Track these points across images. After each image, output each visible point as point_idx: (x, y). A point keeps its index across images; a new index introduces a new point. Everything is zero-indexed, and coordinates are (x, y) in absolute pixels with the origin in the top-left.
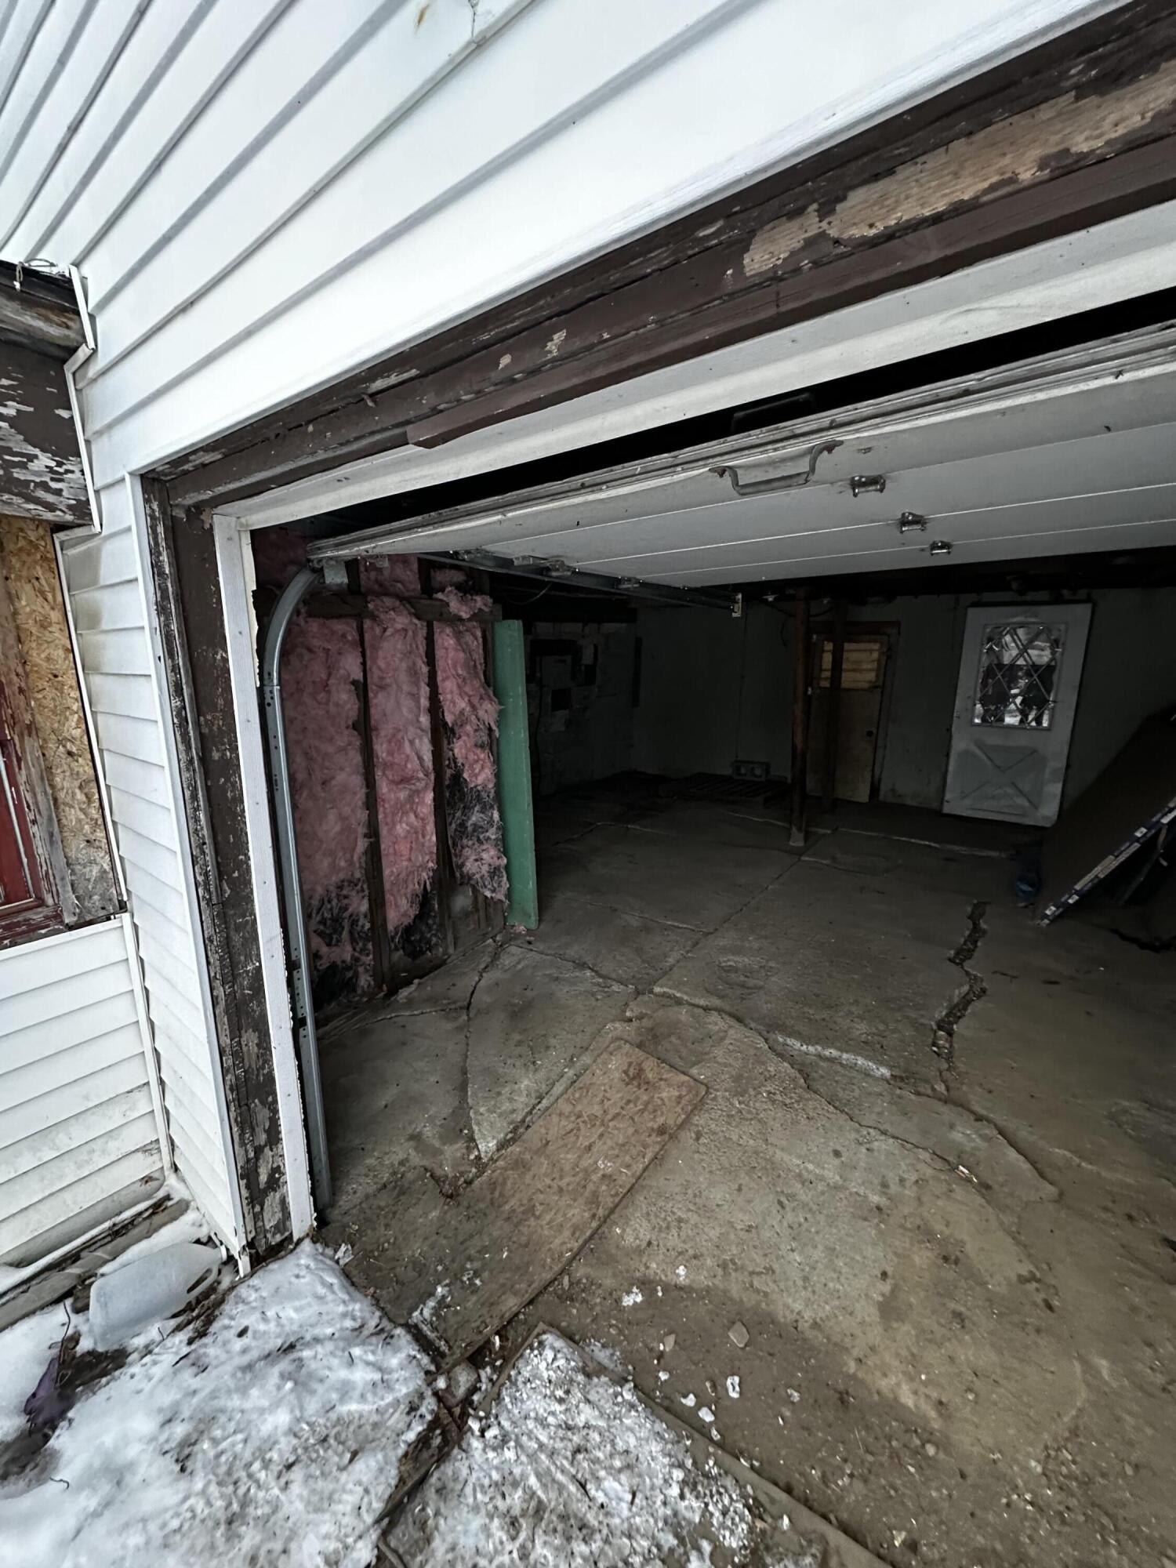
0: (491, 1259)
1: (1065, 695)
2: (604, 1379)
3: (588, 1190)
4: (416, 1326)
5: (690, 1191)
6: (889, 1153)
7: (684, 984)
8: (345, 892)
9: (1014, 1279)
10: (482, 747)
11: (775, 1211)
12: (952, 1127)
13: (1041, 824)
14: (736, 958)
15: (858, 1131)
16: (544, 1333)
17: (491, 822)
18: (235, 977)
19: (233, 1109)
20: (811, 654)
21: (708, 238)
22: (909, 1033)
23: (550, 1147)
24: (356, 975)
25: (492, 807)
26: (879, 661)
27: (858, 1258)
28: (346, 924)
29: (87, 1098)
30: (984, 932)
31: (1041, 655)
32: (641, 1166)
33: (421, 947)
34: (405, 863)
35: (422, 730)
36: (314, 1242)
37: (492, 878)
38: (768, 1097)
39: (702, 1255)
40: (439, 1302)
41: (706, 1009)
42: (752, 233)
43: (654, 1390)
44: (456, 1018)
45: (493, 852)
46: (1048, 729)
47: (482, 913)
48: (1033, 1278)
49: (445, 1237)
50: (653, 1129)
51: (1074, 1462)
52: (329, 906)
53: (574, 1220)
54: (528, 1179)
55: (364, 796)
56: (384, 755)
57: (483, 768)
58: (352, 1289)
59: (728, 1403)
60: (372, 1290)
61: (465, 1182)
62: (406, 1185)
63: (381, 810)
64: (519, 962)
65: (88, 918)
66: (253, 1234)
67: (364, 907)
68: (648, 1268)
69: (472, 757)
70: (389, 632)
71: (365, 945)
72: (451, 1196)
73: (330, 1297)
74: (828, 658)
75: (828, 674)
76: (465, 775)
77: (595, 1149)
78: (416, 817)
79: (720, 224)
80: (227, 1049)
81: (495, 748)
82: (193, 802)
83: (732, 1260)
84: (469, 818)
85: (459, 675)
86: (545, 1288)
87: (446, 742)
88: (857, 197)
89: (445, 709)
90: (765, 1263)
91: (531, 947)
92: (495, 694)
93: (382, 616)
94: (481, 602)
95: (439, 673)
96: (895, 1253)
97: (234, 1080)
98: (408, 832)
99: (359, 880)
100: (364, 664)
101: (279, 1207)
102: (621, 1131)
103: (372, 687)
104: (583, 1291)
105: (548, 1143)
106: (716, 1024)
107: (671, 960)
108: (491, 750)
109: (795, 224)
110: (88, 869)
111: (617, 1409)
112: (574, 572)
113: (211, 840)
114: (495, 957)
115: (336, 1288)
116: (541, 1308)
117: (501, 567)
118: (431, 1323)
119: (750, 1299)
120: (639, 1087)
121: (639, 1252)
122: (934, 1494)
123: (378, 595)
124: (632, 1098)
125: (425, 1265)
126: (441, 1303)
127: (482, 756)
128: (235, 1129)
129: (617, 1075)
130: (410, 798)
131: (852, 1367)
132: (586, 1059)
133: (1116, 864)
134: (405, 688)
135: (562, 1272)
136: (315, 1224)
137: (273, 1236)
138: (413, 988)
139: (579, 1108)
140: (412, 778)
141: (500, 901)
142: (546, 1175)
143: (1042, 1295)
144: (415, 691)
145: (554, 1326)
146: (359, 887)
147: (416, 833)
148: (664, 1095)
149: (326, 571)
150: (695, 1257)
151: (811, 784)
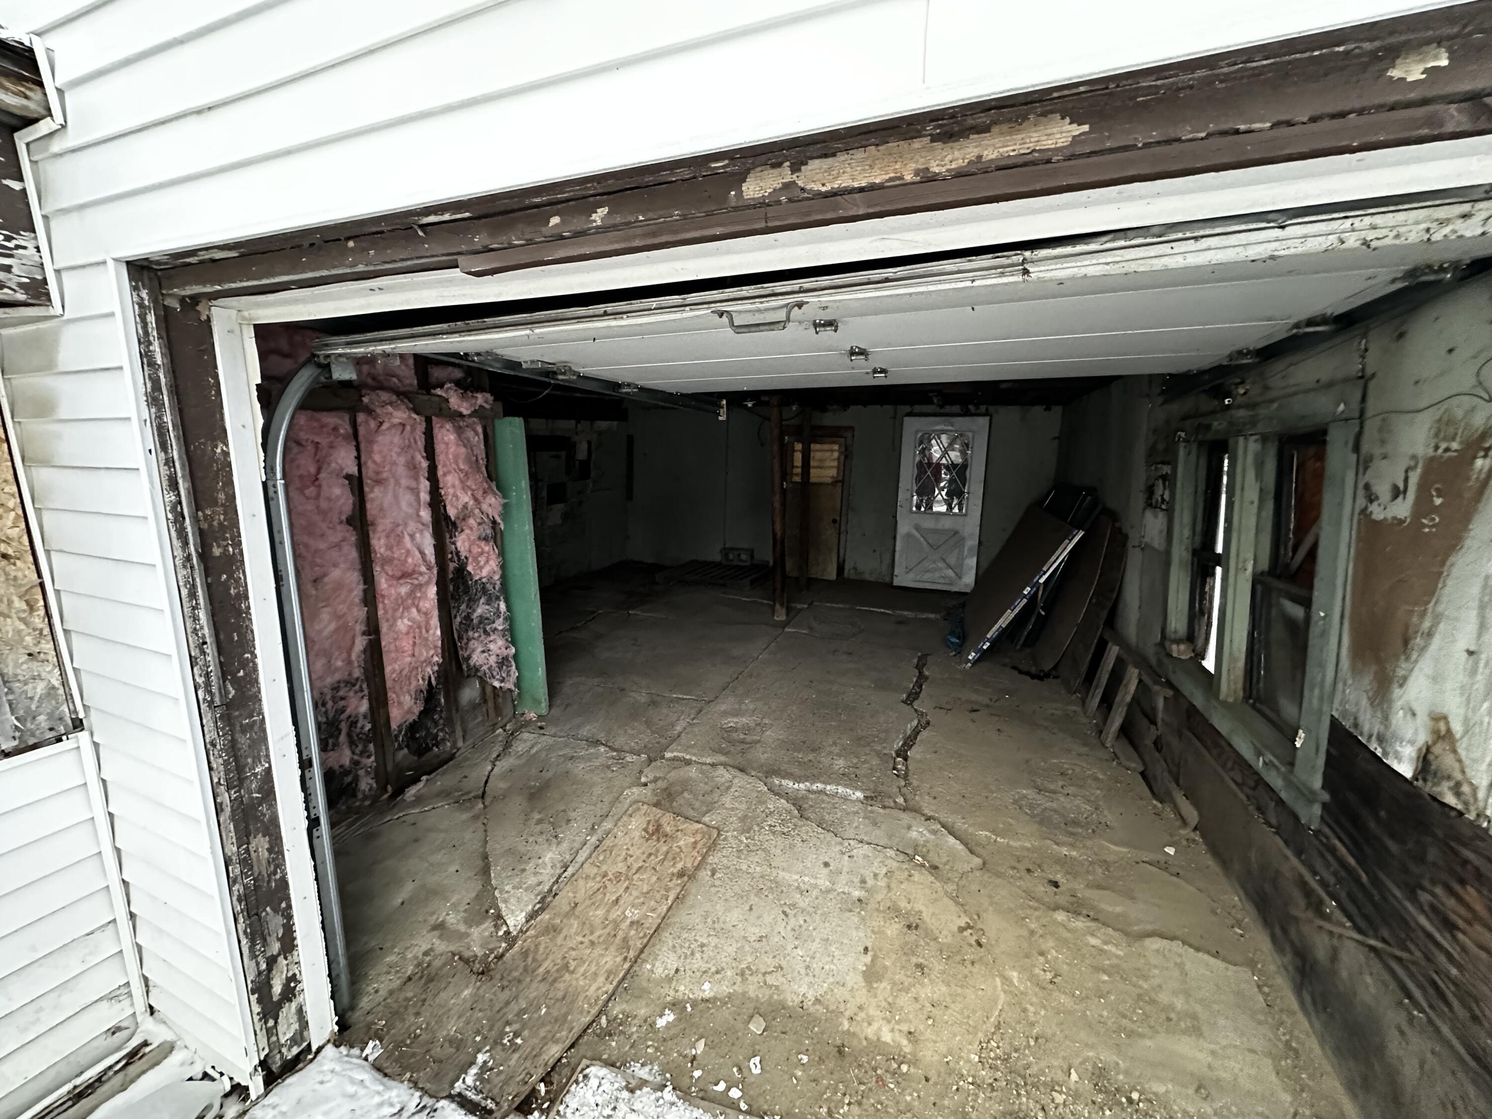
0: (530, 1018)
1: (975, 488)
2: (645, 1090)
3: (619, 937)
4: (460, 1095)
5: (709, 920)
6: (866, 856)
7: (692, 747)
8: (341, 693)
9: (955, 929)
10: (486, 539)
11: (780, 920)
12: (909, 828)
13: (964, 590)
14: (735, 720)
15: (841, 844)
16: (588, 1067)
17: (498, 614)
18: (241, 781)
19: (241, 920)
20: (785, 454)
21: (718, 168)
22: (875, 762)
23: (579, 909)
24: (356, 779)
25: (498, 598)
26: (838, 459)
27: (845, 941)
28: (344, 727)
29: (33, 949)
30: (927, 678)
31: (955, 456)
32: (665, 908)
33: (427, 744)
34: (409, 659)
35: (423, 524)
36: (337, 1046)
37: (500, 668)
38: (770, 830)
39: (723, 969)
40: (481, 1068)
41: (713, 765)
42: (748, 171)
43: (689, 1088)
44: (472, 808)
45: (501, 642)
46: (966, 515)
47: (491, 704)
48: (969, 927)
49: (480, 1010)
50: (673, 874)
51: (998, 1047)
52: (323, 709)
53: (608, 966)
54: (559, 940)
55: (361, 594)
56: (382, 550)
57: (487, 562)
58: (386, 1080)
59: (753, 1079)
60: (408, 1075)
61: (495, 957)
62: (433, 972)
63: (380, 606)
64: (532, 747)
65: (31, 742)
66: (267, 1051)
67: (364, 707)
68: (677, 991)
69: (476, 550)
70: (385, 426)
71: (365, 747)
72: (483, 973)
73: (362, 1092)
74: (798, 458)
75: (799, 470)
76: (470, 568)
77: (621, 902)
78: (419, 611)
79: (726, 162)
80: (234, 858)
81: (499, 543)
82: (190, 601)
83: (749, 968)
84: (474, 611)
85: (461, 470)
86: (585, 1031)
87: (448, 536)
88: (814, 164)
89: (447, 503)
90: (776, 962)
91: (542, 732)
92: (498, 488)
93: (378, 411)
94: (482, 399)
95: (440, 467)
96: (873, 931)
97: (242, 890)
98: (411, 627)
99: (357, 679)
100: (358, 458)
101: (295, 1018)
102: (645, 881)
103: (367, 482)
104: (620, 1025)
105: (576, 904)
106: (723, 776)
107: (678, 728)
108: (495, 542)
109: (776, 171)
110: (30, 686)
111: (659, 1110)
112: (579, 376)
113: (213, 639)
114: (507, 745)
115: (367, 1083)
116: (582, 1048)
117: (506, 368)
118: (475, 1088)
119: (763, 995)
120: (658, 840)
121: (669, 979)
122: (908, 1098)
123: (374, 389)
124: (653, 851)
125: (462, 1040)
126: (484, 1067)
127: (487, 549)
128: (244, 941)
129: (637, 834)
130: (411, 593)
131: (846, 1025)
132: (607, 825)
133: (1013, 615)
134: (404, 482)
135: (600, 1013)
136: (336, 1028)
137: (289, 1050)
138: (420, 785)
139: (604, 868)
140: (414, 572)
141: (510, 690)
142: (577, 934)
143: (975, 938)
144: (413, 484)
145: (596, 1059)
146: (357, 687)
147: (419, 627)
148: (681, 843)
149: (334, 367)
150: (717, 972)
151: (790, 564)
